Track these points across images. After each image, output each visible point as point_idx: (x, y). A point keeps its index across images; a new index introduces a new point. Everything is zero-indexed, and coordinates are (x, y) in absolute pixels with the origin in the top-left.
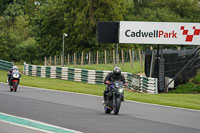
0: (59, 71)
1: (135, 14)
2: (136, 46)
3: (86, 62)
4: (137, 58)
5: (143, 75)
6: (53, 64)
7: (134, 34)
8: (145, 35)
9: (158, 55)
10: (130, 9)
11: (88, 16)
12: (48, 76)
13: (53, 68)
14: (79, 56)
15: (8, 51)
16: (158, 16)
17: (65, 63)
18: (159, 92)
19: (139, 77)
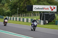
0: (16, 19)
1: (37, 3)
2: (37, 12)
3: (24, 16)
4: (38, 15)
5: (39, 20)
6: (15, 17)
7: (37, 9)
8: (40, 9)
9: (44, 14)
10: (36, 2)
11: (24, 4)
12: (13, 20)
13: (15, 18)
14: (22, 15)
15: (2, 13)
16: (43, 4)
17: (18, 16)
18: (44, 24)
19: (38, 20)
